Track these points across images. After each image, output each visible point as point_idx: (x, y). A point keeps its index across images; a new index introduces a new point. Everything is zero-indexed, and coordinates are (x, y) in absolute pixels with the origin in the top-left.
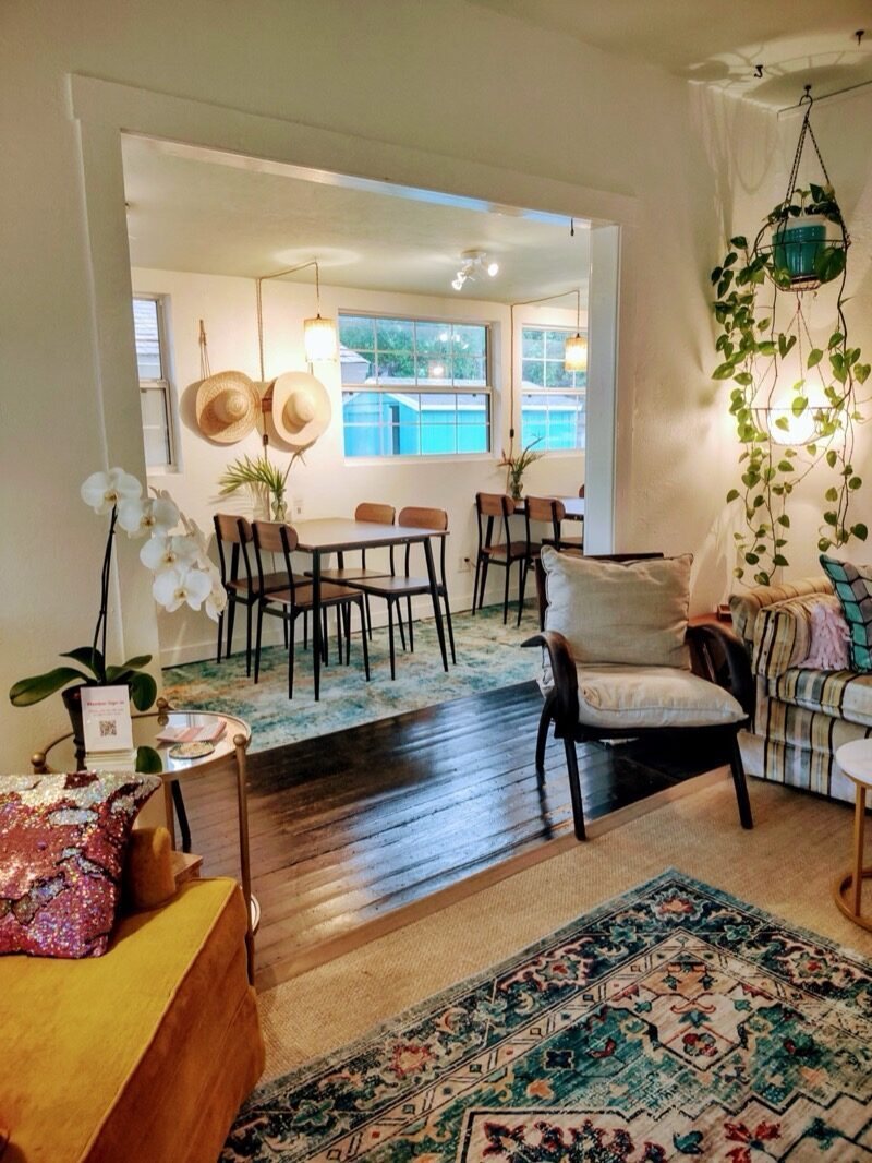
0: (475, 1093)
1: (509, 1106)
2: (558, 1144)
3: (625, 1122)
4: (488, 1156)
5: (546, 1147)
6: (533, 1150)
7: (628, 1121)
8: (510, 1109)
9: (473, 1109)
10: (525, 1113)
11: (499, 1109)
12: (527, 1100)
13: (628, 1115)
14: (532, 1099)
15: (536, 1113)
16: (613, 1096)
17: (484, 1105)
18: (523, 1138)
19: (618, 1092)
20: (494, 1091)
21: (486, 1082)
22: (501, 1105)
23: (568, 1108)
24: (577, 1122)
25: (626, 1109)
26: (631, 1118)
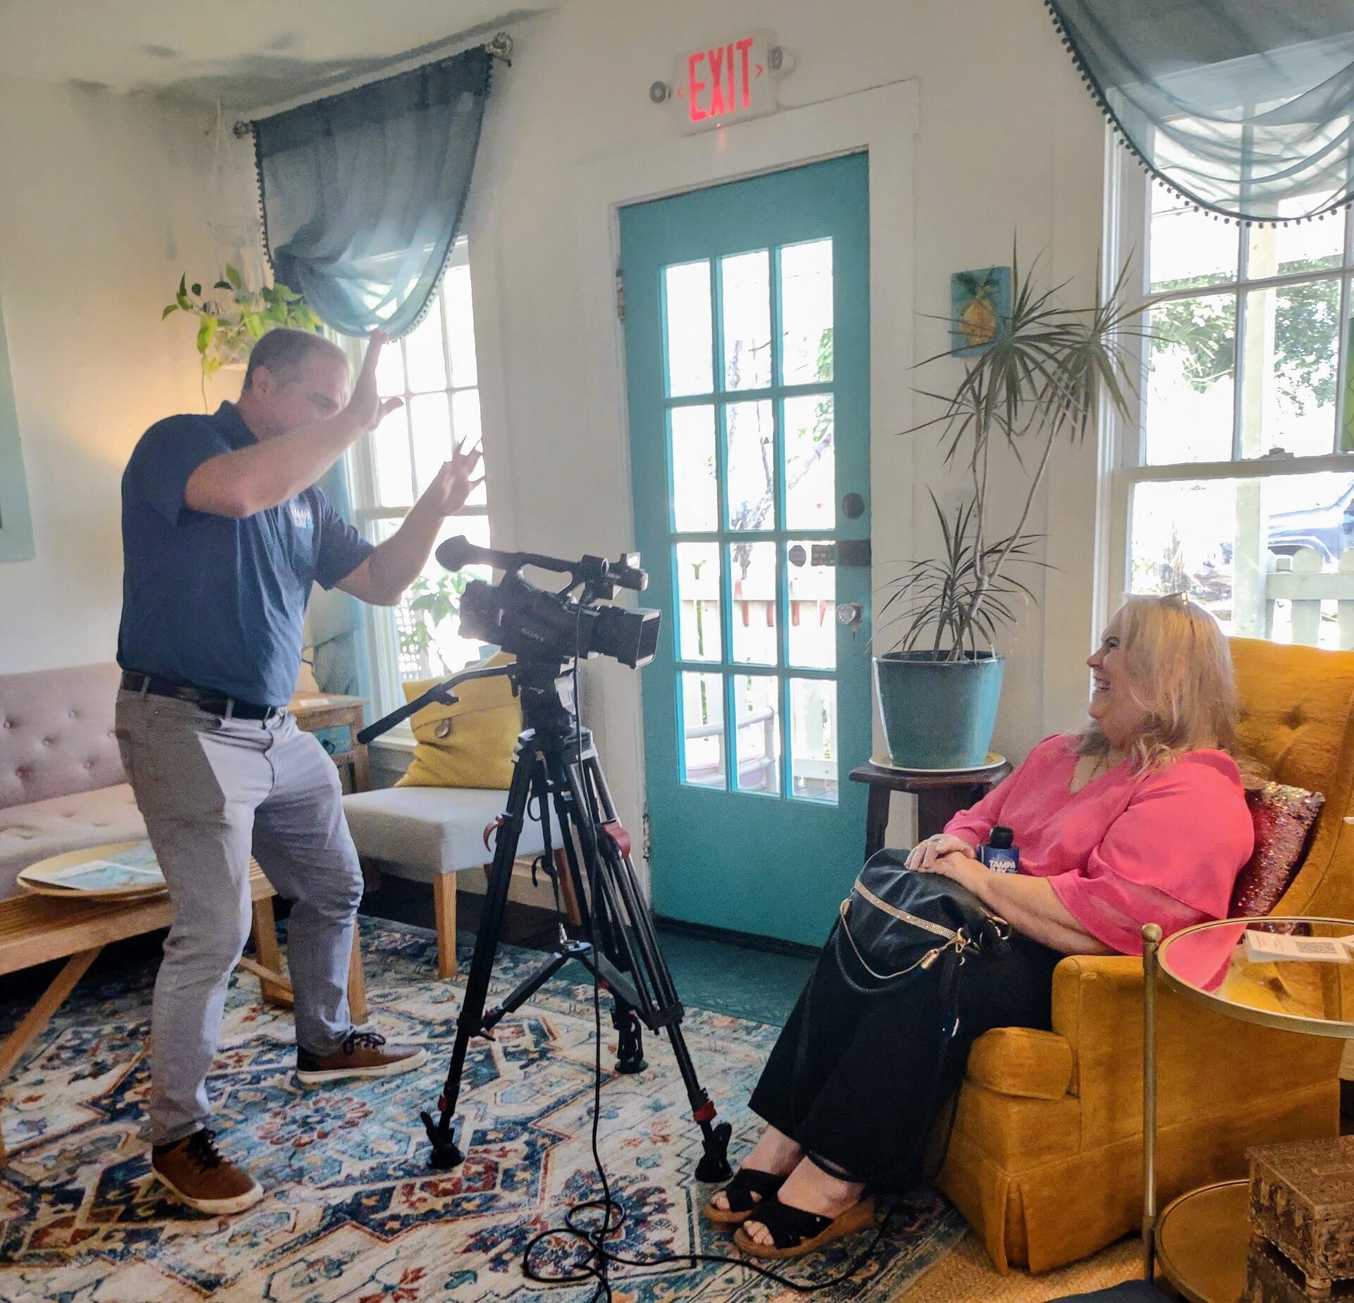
0: (697, 1285)
1: (656, 1280)
4: (667, 1238)
7: (522, 1287)
8: (654, 1277)
9: (693, 1271)
10: (637, 1276)
11: (667, 1275)
12: (638, 1287)
14: (631, 1290)
15: (625, 1277)
17: (683, 1276)
20: (675, 1291)
21: (686, 1298)
22: (665, 1280)
25: (524, 1295)
26: (519, 1289)
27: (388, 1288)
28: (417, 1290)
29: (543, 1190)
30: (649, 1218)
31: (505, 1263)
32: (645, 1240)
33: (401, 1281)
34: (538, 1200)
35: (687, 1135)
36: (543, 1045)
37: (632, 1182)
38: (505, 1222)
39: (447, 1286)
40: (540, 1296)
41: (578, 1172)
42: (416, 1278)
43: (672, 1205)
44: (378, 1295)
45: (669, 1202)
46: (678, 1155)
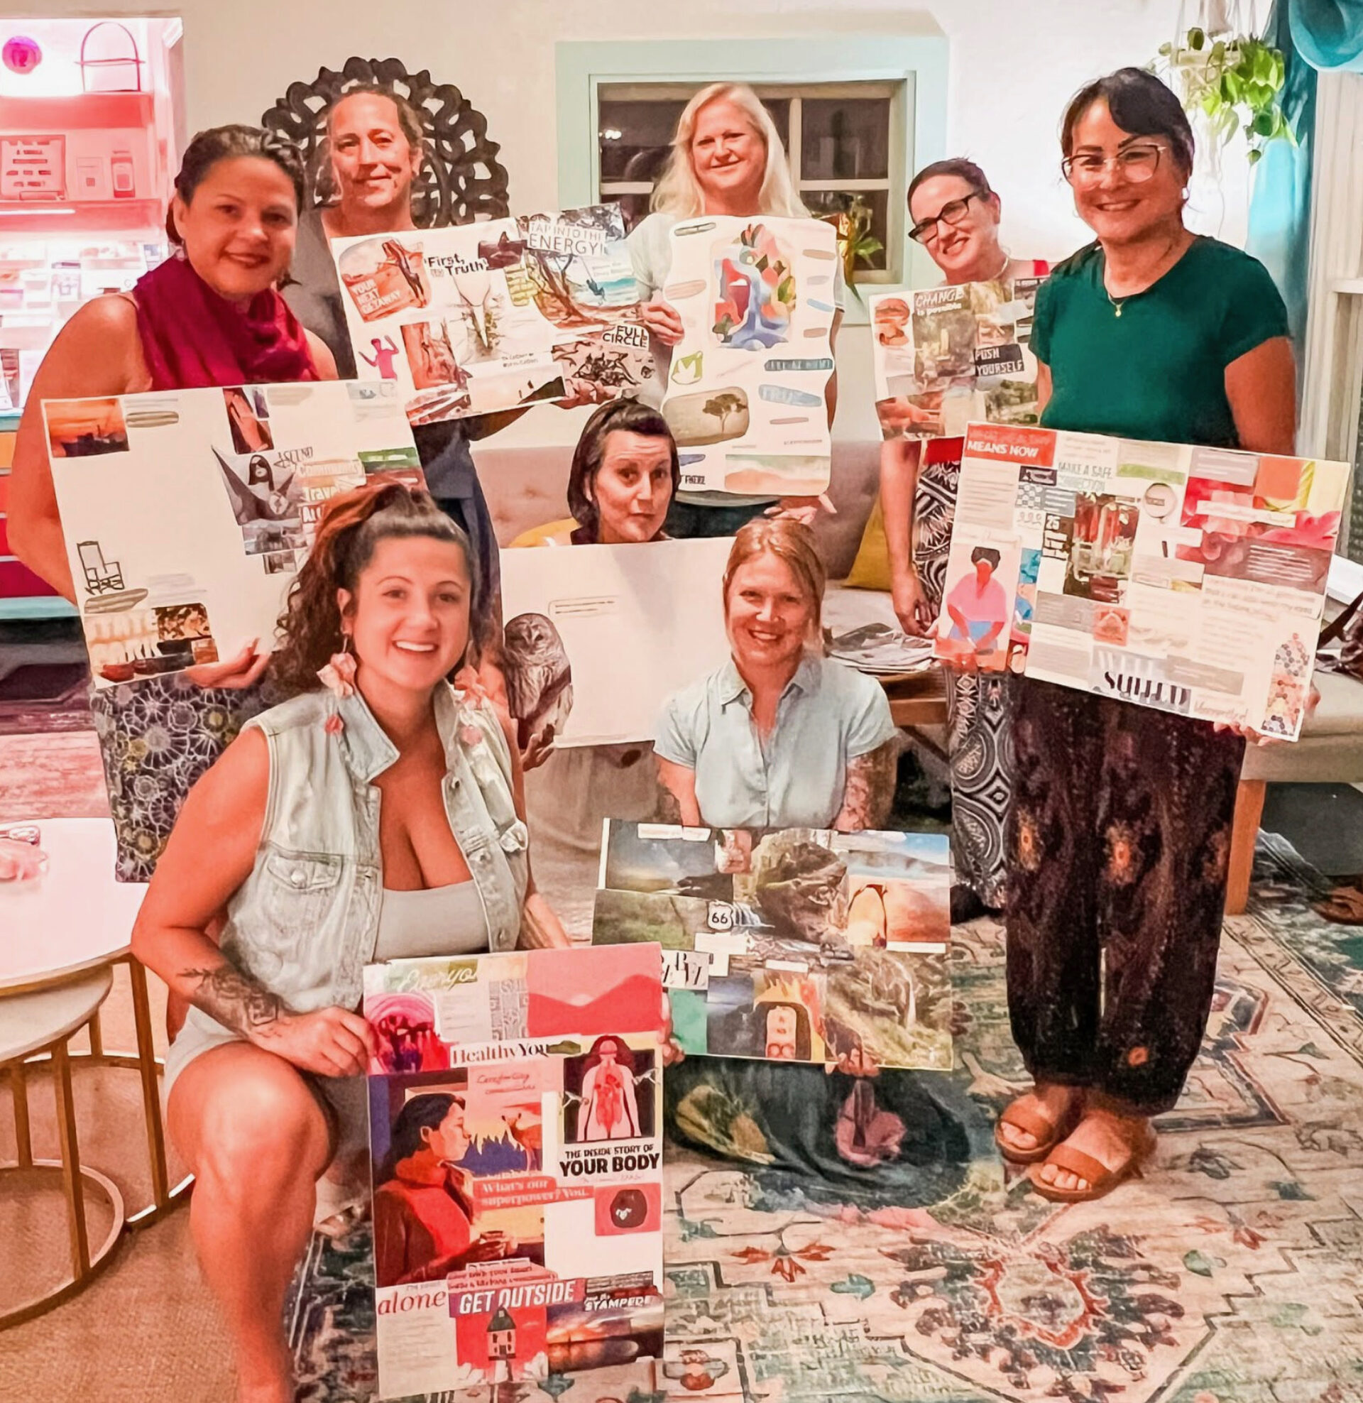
2: (1017, 1356)
3: (907, 1339)
4: (1119, 1384)
5: (1035, 1359)
6: (1055, 1363)
7: (902, 1337)
13: (897, 1344)
16: (890, 1370)
18: (1058, 1383)
19: (882, 1370)
23: (968, 1385)
24: (971, 1365)
25: (890, 1349)
26: (894, 1338)
27: (781, 1252)
28: (803, 1271)
29: (1042, 1229)
30: (1125, 1342)
31: (914, 1296)
32: (1091, 1368)
33: (800, 1252)
34: (1023, 1239)
35: (1289, 1253)
36: (1231, 1036)
37: (1153, 1280)
38: (963, 1245)
39: (833, 1287)
40: (907, 1362)
41: (1105, 1228)
42: (817, 1257)
43: (1171, 1342)
44: (764, 1253)
45: (1172, 1334)
46: (1249, 1277)
